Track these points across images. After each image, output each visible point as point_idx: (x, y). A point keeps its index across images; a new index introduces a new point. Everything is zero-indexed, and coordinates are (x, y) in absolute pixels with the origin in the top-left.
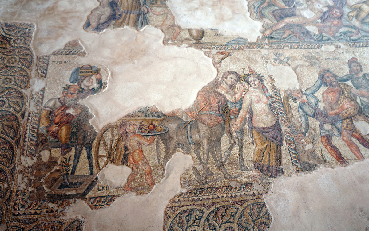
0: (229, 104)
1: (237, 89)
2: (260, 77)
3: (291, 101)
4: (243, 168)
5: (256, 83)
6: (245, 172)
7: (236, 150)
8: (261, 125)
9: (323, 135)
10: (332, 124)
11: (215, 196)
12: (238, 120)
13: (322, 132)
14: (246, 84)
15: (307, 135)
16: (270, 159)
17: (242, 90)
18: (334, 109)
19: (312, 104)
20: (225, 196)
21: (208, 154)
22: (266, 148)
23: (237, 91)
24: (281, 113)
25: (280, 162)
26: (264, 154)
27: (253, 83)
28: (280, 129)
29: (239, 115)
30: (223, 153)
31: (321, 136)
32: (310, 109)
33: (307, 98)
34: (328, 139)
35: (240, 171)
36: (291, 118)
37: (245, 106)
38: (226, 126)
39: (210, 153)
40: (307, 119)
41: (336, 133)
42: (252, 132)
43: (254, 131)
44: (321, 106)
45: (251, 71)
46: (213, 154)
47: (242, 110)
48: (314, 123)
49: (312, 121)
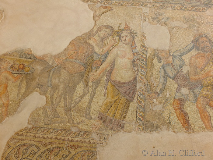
0: (95, 55)
1: (107, 42)
2: (133, 33)
3: (155, 61)
4: (88, 116)
5: (127, 39)
6: (88, 121)
7: (86, 99)
8: (118, 79)
9: (176, 98)
10: (190, 89)
11: (54, 137)
12: (98, 71)
13: (176, 95)
14: (117, 39)
15: (161, 95)
16: (115, 113)
17: (111, 44)
18: (198, 75)
19: (176, 66)
20: (63, 138)
21: (61, 98)
22: (115, 101)
23: (107, 44)
24: (141, 70)
25: (124, 117)
26: (111, 106)
27: (125, 38)
28: (135, 85)
29: (101, 67)
30: (74, 99)
31: (175, 99)
32: (173, 70)
33: (173, 60)
34: (180, 103)
35: (83, 119)
36: (150, 77)
37: (109, 59)
38: (85, 76)
39: (62, 97)
40: (165, 80)
41: (192, 98)
42: (107, 84)
43: (109, 84)
44: (185, 69)
45: (126, 26)
46: (65, 99)
47: (105, 62)
48: (172, 85)
49: (170, 82)
